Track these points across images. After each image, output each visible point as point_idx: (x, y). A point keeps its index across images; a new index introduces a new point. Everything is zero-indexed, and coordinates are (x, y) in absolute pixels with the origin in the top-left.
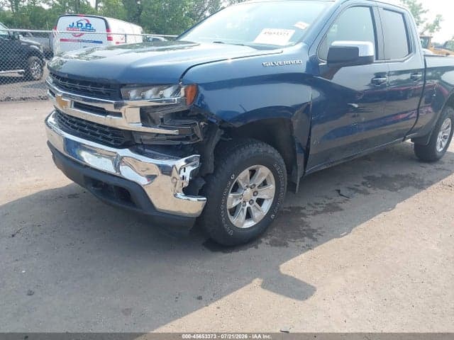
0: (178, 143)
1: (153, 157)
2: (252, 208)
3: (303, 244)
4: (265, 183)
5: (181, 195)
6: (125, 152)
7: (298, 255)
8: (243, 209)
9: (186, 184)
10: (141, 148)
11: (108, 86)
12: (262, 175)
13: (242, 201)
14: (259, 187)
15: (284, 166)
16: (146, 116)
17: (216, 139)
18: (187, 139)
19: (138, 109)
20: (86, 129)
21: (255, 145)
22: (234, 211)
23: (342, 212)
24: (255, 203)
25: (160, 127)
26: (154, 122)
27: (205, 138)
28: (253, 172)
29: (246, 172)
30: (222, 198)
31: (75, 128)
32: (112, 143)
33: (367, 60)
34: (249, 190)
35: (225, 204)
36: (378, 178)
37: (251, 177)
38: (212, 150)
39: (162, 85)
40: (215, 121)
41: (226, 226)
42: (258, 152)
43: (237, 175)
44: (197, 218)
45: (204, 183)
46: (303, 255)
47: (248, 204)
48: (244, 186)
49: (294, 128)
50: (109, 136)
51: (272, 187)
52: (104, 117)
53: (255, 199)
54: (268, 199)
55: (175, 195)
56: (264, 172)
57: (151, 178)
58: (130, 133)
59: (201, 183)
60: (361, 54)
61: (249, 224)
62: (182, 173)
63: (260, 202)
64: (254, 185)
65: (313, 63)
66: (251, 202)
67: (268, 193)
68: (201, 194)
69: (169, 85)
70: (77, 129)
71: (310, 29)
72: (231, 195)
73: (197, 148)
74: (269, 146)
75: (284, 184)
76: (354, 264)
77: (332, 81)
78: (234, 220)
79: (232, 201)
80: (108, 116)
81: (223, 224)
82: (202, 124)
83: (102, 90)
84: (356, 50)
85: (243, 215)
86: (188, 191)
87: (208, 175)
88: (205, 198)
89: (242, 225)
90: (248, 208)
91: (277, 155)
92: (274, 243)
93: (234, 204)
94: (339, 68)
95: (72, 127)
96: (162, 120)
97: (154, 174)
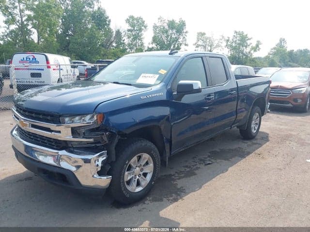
0: (94, 145)
1: (79, 154)
2: (140, 179)
3: (171, 198)
4: (147, 163)
5: (96, 176)
6: (63, 153)
7: (168, 206)
8: (135, 181)
9: (99, 169)
10: (72, 149)
11: (52, 116)
12: (145, 158)
13: (133, 175)
14: (144, 165)
15: (158, 152)
16: (75, 132)
17: (116, 141)
18: (99, 142)
19: (70, 129)
20: (39, 139)
21: (140, 141)
22: (129, 182)
23: (196, 176)
24: (142, 176)
25: (83, 137)
26: (79, 134)
27: (109, 141)
28: (139, 158)
29: (135, 158)
30: (121, 175)
31: (31, 138)
32: (55, 147)
33: (199, 91)
34: (138, 168)
35: (123, 179)
36: (218, 152)
37: (138, 161)
38: (114, 148)
39: (84, 114)
40: (115, 131)
41: (124, 192)
42: (141, 145)
43: (129, 160)
44: (107, 189)
45: (110, 167)
46: (171, 206)
47: (137, 177)
48: (134, 166)
49: (162, 130)
50: (53, 144)
51: (151, 165)
52: (50, 133)
53: (141, 173)
54: (150, 173)
55: (93, 176)
56: (146, 156)
57: (78, 167)
58: (65, 142)
59: (108, 168)
60: (195, 88)
61: (139, 189)
62: (97, 163)
63: (145, 175)
64: (141, 165)
65: (169, 93)
66: (139, 175)
67: (149, 169)
68: (108, 174)
69: (87, 114)
70: (32, 139)
71: (167, 73)
72: (126, 173)
73: (105, 147)
74: (148, 141)
75: (159, 163)
76: (200, 208)
77: (181, 102)
78: (129, 188)
79: (127, 176)
80: (53, 133)
81: (123, 191)
82: (107, 133)
83: (49, 118)
84: (191, 85)
85: (135, 184)
86: (100, 173)
87: (112, 162)
88: (111, 177)
89: (135, 190)
90: (138, 180)
91: (153, 146)
92: (155, 200)
93: (129, 178)
94: (184, 95)
95: (30, 138)
96: (84, 133)
97: (80, 165)
